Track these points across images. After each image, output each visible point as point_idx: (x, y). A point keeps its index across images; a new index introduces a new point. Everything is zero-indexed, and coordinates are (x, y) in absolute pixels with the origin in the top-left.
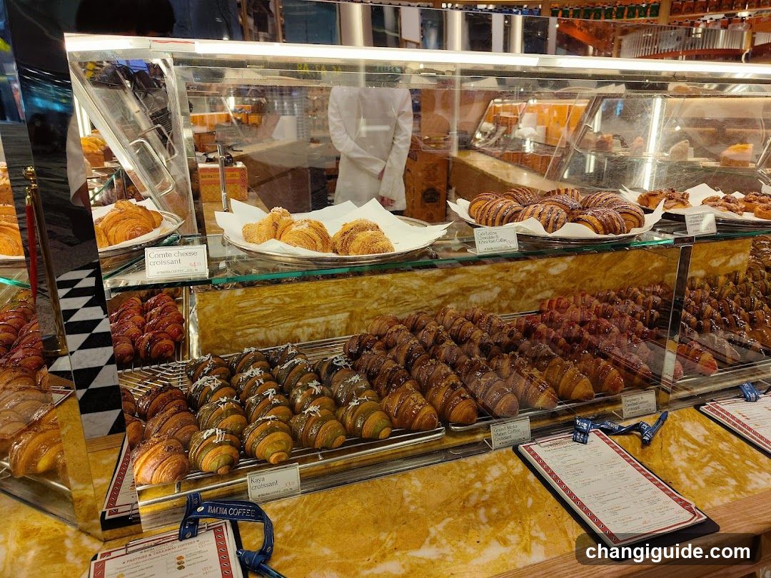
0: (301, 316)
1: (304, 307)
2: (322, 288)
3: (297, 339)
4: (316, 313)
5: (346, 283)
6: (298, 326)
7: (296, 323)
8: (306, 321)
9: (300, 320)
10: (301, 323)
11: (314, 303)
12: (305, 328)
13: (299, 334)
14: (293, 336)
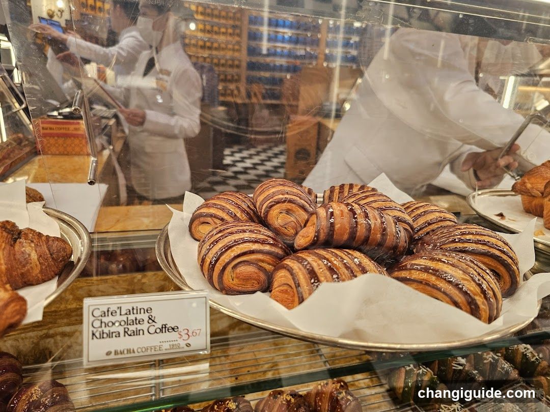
0: (51, 323)
1: (55, 311)
2: (81, 287)
3: (47, 352)
4: (73, 319)
5: (117, 281)
6: (47, 336)
7: (45, 331)
8: (60, 330)
9: (50, 328)
10: (51, 332)
11: (69, 307)
12: (59, 338)
13: (49, 346)
14: (41, 348)
